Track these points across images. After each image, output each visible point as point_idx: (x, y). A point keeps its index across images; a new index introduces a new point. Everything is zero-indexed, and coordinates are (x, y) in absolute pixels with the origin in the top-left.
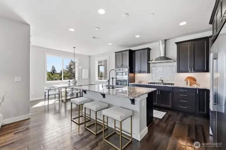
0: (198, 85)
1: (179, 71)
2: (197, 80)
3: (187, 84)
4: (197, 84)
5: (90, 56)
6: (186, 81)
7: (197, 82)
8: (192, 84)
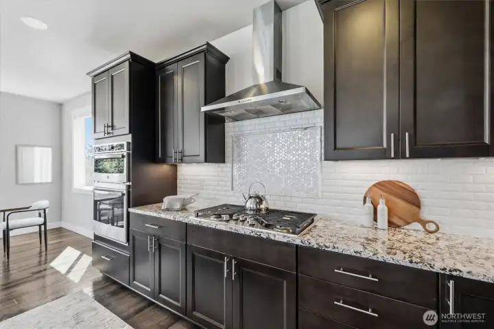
0: (432, 227)
1: (335, 151)
2: (424, 201)
3: (375, 220)
4: (424, 223)
5: (61, 105)
6: (369, 204)
7: (425, 214)
8: (399, 222)
